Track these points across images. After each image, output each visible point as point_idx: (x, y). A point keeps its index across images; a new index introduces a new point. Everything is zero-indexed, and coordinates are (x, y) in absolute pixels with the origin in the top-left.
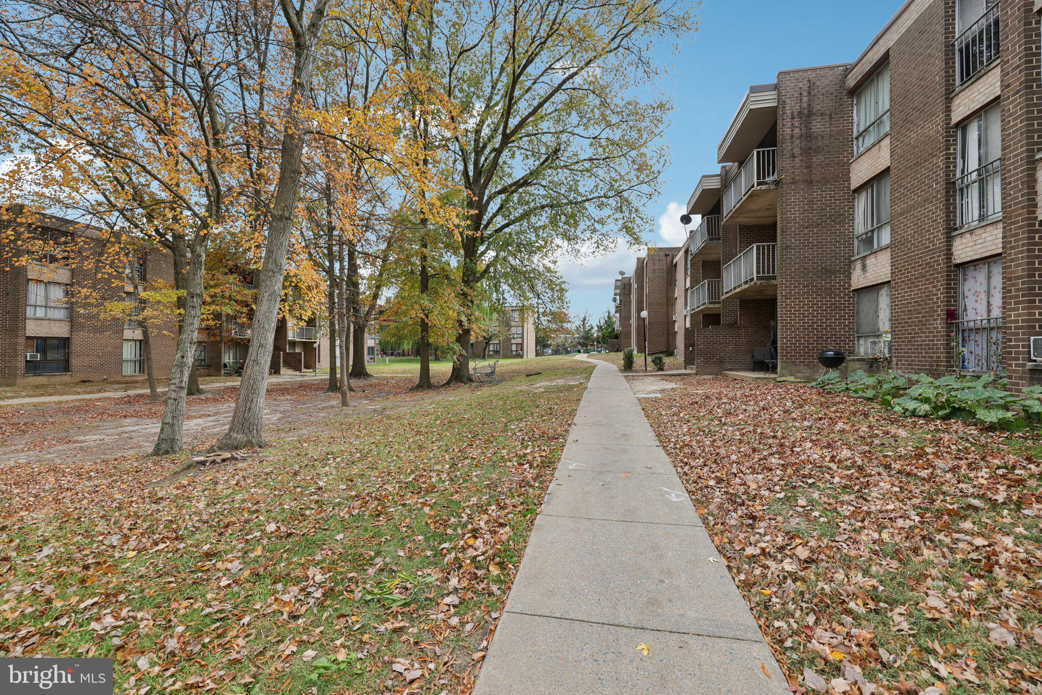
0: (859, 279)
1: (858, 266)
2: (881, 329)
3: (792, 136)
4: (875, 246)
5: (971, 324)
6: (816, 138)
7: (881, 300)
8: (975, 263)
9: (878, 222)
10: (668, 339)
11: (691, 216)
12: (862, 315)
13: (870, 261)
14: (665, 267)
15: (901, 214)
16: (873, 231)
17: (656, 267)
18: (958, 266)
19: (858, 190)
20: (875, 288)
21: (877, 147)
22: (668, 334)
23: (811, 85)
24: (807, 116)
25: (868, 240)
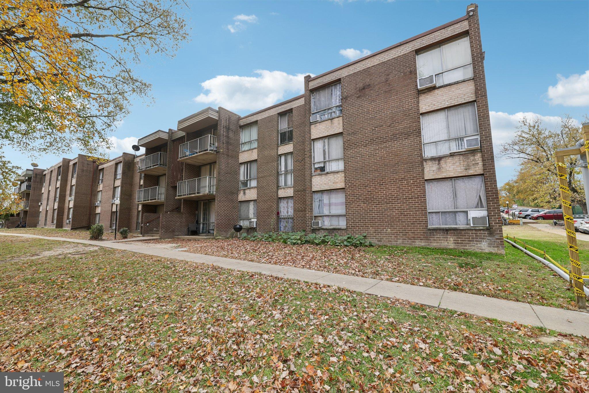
0: (241, 197)
1: (242, 192)
2: (250, 217)
3: (223, 135)
4: (248, 186)
5: (283, 217)
6: (230, 139)
7: (250, 206)
8: (284, 198)
9: (250, 177)
10: (89, 218)
11: (140, 147)
12: (242, 211)
13: (247, 191)
14: (92, 170)
15: (261, 177)
16: (247, 181)
17: (85, 169)
18: (279, 198)
19: (241, 164)
20: (248, 201)
21: (251, 151)
22: (90, 214)
23: (229, 118)
24: (228, 129)
25: (245, 184)
